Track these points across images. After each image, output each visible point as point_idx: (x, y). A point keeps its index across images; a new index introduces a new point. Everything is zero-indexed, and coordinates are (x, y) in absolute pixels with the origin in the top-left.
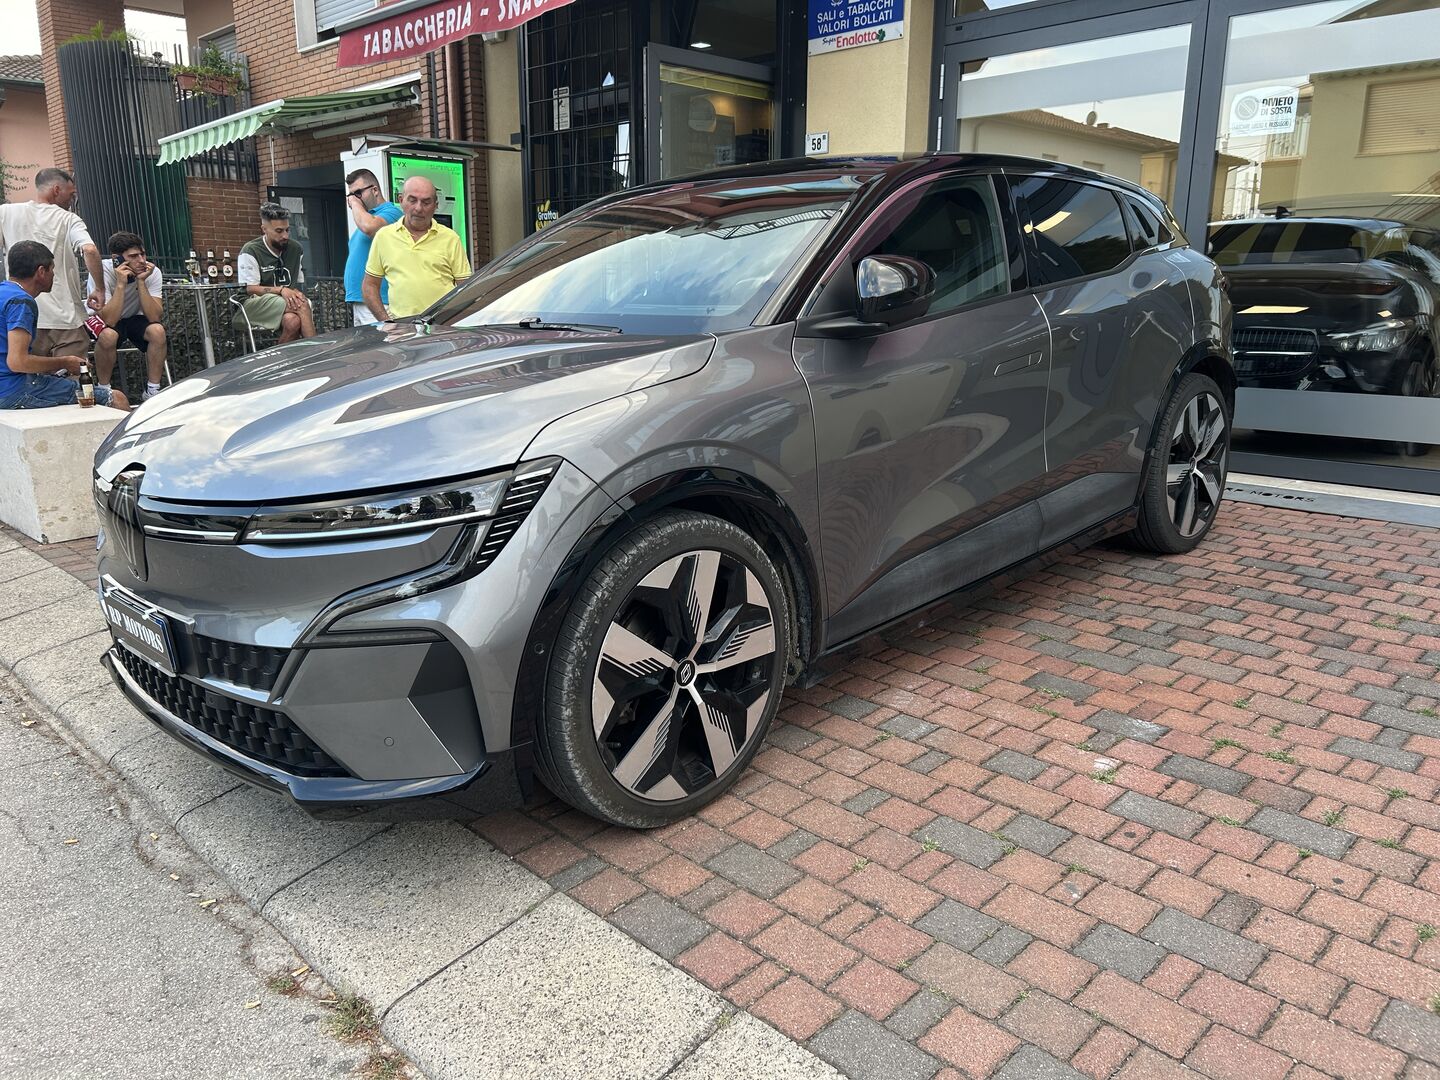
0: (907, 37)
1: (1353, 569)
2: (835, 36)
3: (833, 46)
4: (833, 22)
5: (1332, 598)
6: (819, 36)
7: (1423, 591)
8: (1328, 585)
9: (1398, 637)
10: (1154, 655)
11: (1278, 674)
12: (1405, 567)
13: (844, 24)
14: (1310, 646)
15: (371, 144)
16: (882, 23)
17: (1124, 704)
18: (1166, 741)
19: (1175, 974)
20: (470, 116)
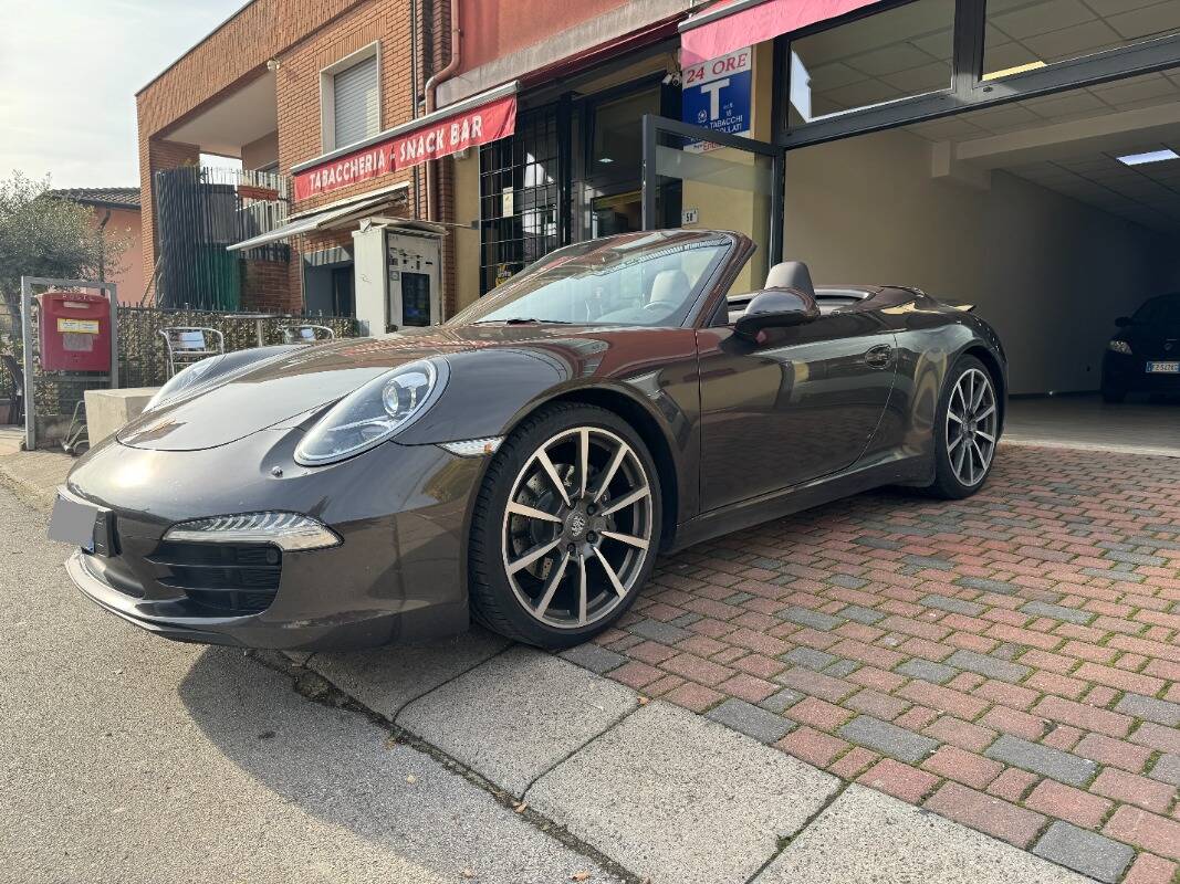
2: (702, 143)
15: (373, 225)
17: (925, 552)
18: (958, 569)
19: (967, 680)
20: (443, 209)
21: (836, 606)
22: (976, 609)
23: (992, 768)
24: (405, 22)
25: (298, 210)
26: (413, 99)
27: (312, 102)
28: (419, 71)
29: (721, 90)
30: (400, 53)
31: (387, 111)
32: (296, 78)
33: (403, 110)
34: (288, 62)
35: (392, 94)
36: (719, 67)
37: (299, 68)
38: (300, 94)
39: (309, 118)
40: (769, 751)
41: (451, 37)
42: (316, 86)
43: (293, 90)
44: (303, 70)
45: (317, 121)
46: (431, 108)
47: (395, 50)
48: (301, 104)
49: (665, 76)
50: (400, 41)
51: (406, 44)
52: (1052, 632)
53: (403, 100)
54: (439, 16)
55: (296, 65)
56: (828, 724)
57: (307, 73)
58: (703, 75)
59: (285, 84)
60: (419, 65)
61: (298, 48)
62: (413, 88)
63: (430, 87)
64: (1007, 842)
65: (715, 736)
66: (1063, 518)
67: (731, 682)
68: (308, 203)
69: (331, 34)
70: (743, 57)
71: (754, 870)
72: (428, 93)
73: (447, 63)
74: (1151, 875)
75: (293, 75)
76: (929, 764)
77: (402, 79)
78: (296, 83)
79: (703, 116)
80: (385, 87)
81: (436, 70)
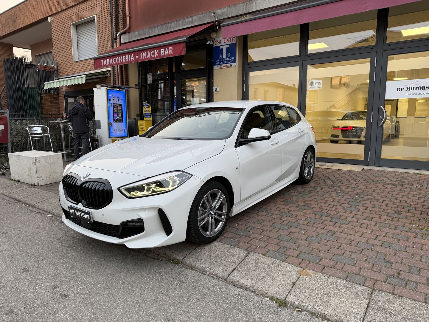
0: (237, 66)
1: (342, 179)
2: (220, 65)
3: (220, 67)
4: (219, 62)
5: (339, 184)
6: (216, 65)
7: (356, 182)
8: (338, 182)
9: (352, 190)
10: (307, 196)
12: (352, 178)
13: (222, 63)
14: (336, 193)
15: (102, 86)
16: (231, 63)
17: (303, 204)
18: (313, 209)
19: (324, 241)
20: (124, 79)
21: (286, 223)
22: (321, 221)
23: (334, 263)
24: (107, 9)
25: (62, 75)
26: (112, 39)
27: (68, 35)
28: (114, 29)
29: (226, 48)
30: (105, 21)
31: (100, 42)
32: (60, 25)
33: (107, 42)
34: (56, 18)
35: (102, 35)
36: (226, 41)
37: (62, 21)
38: (62, 31)
39: (66, 40)
40: (284, 263)
41: (126, 17)
42: (69, 29)
43: (59, 29)
44: (63, 22)
45: (70, 42)
46: (119, 43)
47: (103, 19)
48: (62, 34)
49: (207, 42)
50: (105, 17)
51: (108, 18)
52: (340, 227)
53: (107, 38)
54: (121, 10)
55: (60, 20)
56: (295, 255)
57: (65, 23)
58: (220, 42)
59: (55, 27)
60: (114, 27)
61: (61, 14)
62: (112, 35)
63: (119, 35)
64: (341, 279)
65: (270, 260)
66: (336, 191)
67: (268, 246)
68: (66, 72)
69: (75, 10)
70: (234, 38)
71: (289, 290)
72: (118, 38)
73: (125, 27)
74: (370, 282)
75: (59, 24)
76: (320, 263)
77: (106, 30)
78: (60, 27)
79: (220, 56)
80: (99, 33)
81: (120, 29)
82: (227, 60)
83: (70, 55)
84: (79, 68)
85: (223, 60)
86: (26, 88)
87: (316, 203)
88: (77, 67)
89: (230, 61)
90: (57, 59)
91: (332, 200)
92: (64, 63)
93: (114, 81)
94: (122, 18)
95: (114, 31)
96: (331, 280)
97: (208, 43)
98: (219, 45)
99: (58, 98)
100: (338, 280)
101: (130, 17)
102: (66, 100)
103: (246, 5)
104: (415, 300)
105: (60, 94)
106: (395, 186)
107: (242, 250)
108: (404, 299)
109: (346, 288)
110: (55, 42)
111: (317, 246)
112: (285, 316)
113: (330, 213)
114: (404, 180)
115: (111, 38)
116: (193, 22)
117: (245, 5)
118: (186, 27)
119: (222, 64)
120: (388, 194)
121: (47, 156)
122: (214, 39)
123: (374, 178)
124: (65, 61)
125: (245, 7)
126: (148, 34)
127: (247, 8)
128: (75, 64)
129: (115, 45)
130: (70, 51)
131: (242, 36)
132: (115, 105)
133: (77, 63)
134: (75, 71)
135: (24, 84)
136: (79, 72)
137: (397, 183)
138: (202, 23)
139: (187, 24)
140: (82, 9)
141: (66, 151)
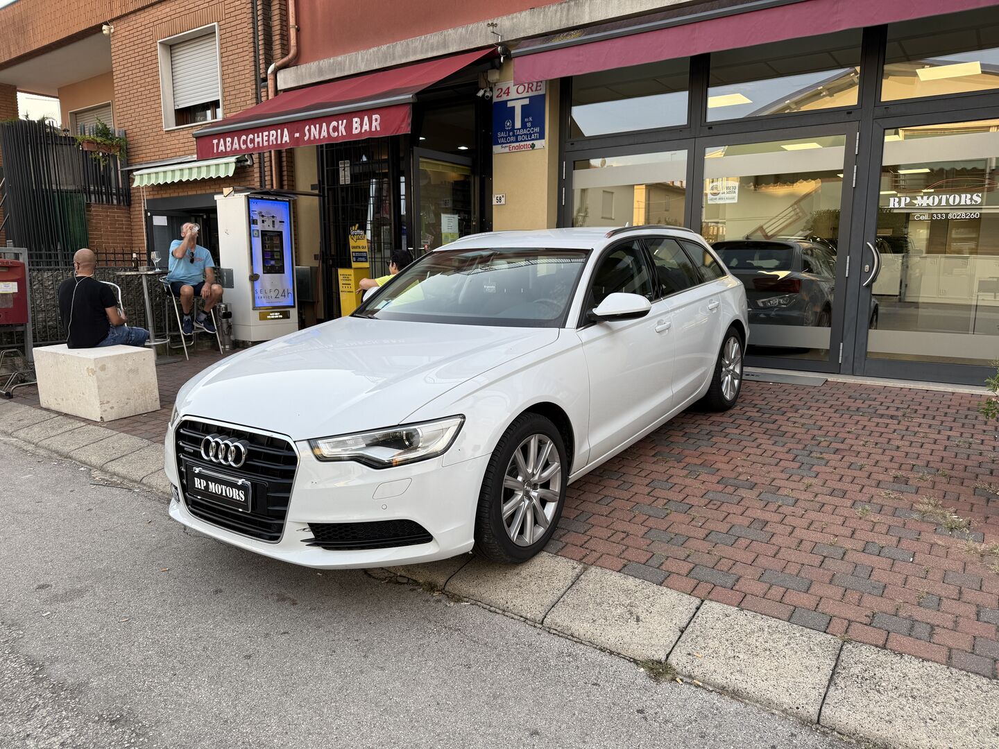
0: (547, 148)
1: (781, 405)
2: (508, 145)
3: (507, 150)
4: (506, 137)
5: (774, 417)
6: (498, 144)
7: (811, 412)
8: (772, 412)
9: (803, 431)
10: (704, 443)
11: (757, 447)
12: (803, 403)
13: (513, 139)
14: (768, 436)
15: (236, 191)
16: (533, 140)
17: (699, 462)
18: (719, 473)
19: (743, 542)
20: (285, 173)
21: (662, 502)
22: (736, 499)
23: (766, 586)
24: (243, 11)
25: (138, 160)
26: (256, 80)
27: (150, 67)
28: (261, 57)
29: (522, 106)
30: (239, 36)
31: (228, 85)
32: (132, 44)
33: (243, 86)
34: (123, 28)
35: (232, 71)
36: (521, 89)
37: (135, 35)
38: (137, 58)
39: (147, 80)
40: (661, 588)
41: (288, 30)
42: (153, 53)
43: (128, 53)
44: (139, 37)
45: (156, 84)
46: (273, 89)
47: (234, 33)
48: (138, 67)
49: (478, 90)
50: (239, 27)
51: (245, 30)
52: (778, 511)
53: (243, 77)
54: (277, 12)
55: (131, 32)
56: (685, 572)
57: (144, 40)
58: (508, 93)
59: (120, 48)
60: (261, 52)
61: (133, 17)
62: (256, 70)
63: (272, 72)
64: (779, 619)
65: (631, 582)
66: (768, 432)
67: (626, 552)
68: (148, 155)
69: (168, 10)
70: (539, 84)
71: (674, 643)
72: (270, 77)
73: (286, 52)
74: (838, 625)
75: (128, 41)
76: (736, 587)
77: (242, 59)
78: (132, 48)
79: (508, 124)
80: (225, 64)
81: (275, 57)
82: (525, 135)
83: (157, 114)
84: (177, 146)
85: (514, 133)
86: (53, 192)
87: (726, 459)
88: (172, 143)
89: (531, 134)
90: (126, 124)
91: (759, 452)
92: (143, 133)
93: (261, 177)
94: (278, 32)
95: (261, 62)
96: (760, 622)
97: (480, 94)
98: (505, 98)
99: (130, 214)
100: (773, 622)
101: (298, 30)
102: (149, 221)
103: (568, 10)
104: (928, 660)
105: (133, 206)
106: (896, 422)
107: (572, 561)
108: (906, 657)
109: (790, 638)
110: (120, 84)
111: (729, 551)
112: (667, 695)
113: (755, 481)
114: (916, 408)
115: (253, 78)
116: (445, 45)
117: (566, 9)
118: (430, 55)
119: (513, 142)
120: (880, 440)
121: (122, 355)
122: (495, 84)
123: (849, 402)
124: (144, 128)
125: (565, 13)
126: (341, 70)
127: (570, 16)
128: (167, 136)
129: (263, 94)
130: (156, 106)
131: (557, 79)
132: (266, 235)
133: (173, 135)
134: (169, 151)
135: (50, 183)
136: (178, 154)
137: (900, 413)
138: (467, 48)
139: (432, 49)
140: (183, 9)
141: (156, 341)
